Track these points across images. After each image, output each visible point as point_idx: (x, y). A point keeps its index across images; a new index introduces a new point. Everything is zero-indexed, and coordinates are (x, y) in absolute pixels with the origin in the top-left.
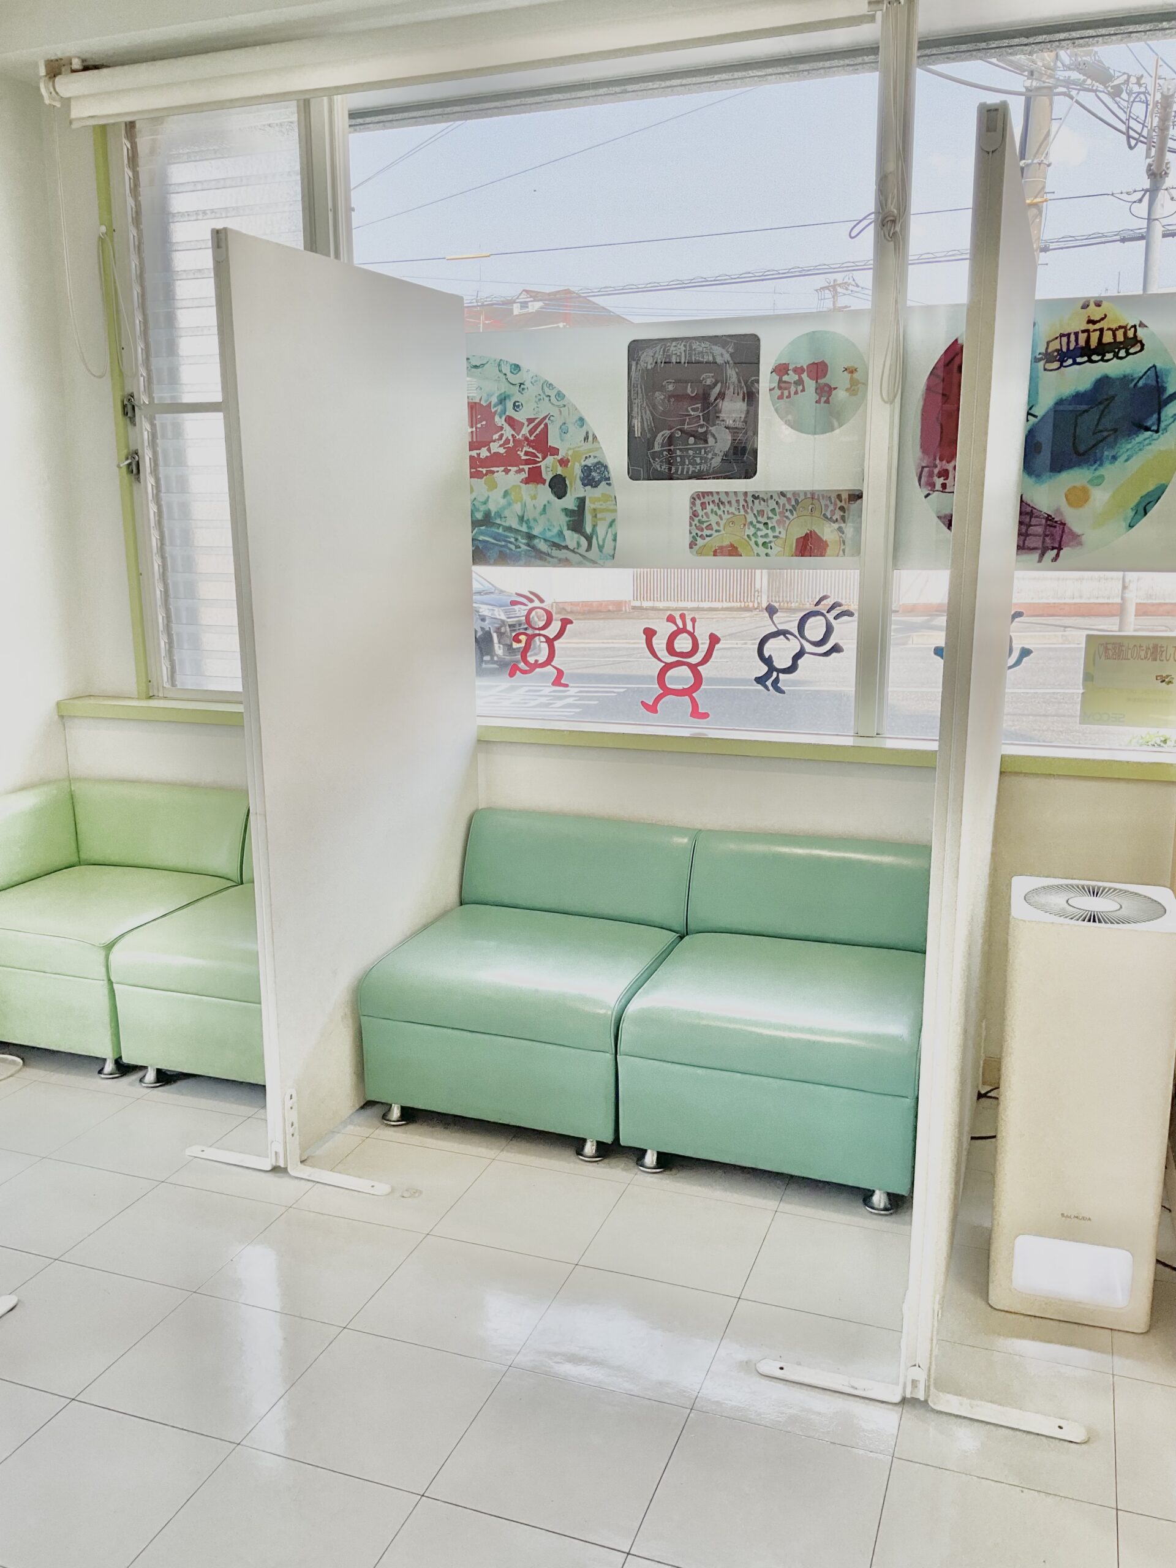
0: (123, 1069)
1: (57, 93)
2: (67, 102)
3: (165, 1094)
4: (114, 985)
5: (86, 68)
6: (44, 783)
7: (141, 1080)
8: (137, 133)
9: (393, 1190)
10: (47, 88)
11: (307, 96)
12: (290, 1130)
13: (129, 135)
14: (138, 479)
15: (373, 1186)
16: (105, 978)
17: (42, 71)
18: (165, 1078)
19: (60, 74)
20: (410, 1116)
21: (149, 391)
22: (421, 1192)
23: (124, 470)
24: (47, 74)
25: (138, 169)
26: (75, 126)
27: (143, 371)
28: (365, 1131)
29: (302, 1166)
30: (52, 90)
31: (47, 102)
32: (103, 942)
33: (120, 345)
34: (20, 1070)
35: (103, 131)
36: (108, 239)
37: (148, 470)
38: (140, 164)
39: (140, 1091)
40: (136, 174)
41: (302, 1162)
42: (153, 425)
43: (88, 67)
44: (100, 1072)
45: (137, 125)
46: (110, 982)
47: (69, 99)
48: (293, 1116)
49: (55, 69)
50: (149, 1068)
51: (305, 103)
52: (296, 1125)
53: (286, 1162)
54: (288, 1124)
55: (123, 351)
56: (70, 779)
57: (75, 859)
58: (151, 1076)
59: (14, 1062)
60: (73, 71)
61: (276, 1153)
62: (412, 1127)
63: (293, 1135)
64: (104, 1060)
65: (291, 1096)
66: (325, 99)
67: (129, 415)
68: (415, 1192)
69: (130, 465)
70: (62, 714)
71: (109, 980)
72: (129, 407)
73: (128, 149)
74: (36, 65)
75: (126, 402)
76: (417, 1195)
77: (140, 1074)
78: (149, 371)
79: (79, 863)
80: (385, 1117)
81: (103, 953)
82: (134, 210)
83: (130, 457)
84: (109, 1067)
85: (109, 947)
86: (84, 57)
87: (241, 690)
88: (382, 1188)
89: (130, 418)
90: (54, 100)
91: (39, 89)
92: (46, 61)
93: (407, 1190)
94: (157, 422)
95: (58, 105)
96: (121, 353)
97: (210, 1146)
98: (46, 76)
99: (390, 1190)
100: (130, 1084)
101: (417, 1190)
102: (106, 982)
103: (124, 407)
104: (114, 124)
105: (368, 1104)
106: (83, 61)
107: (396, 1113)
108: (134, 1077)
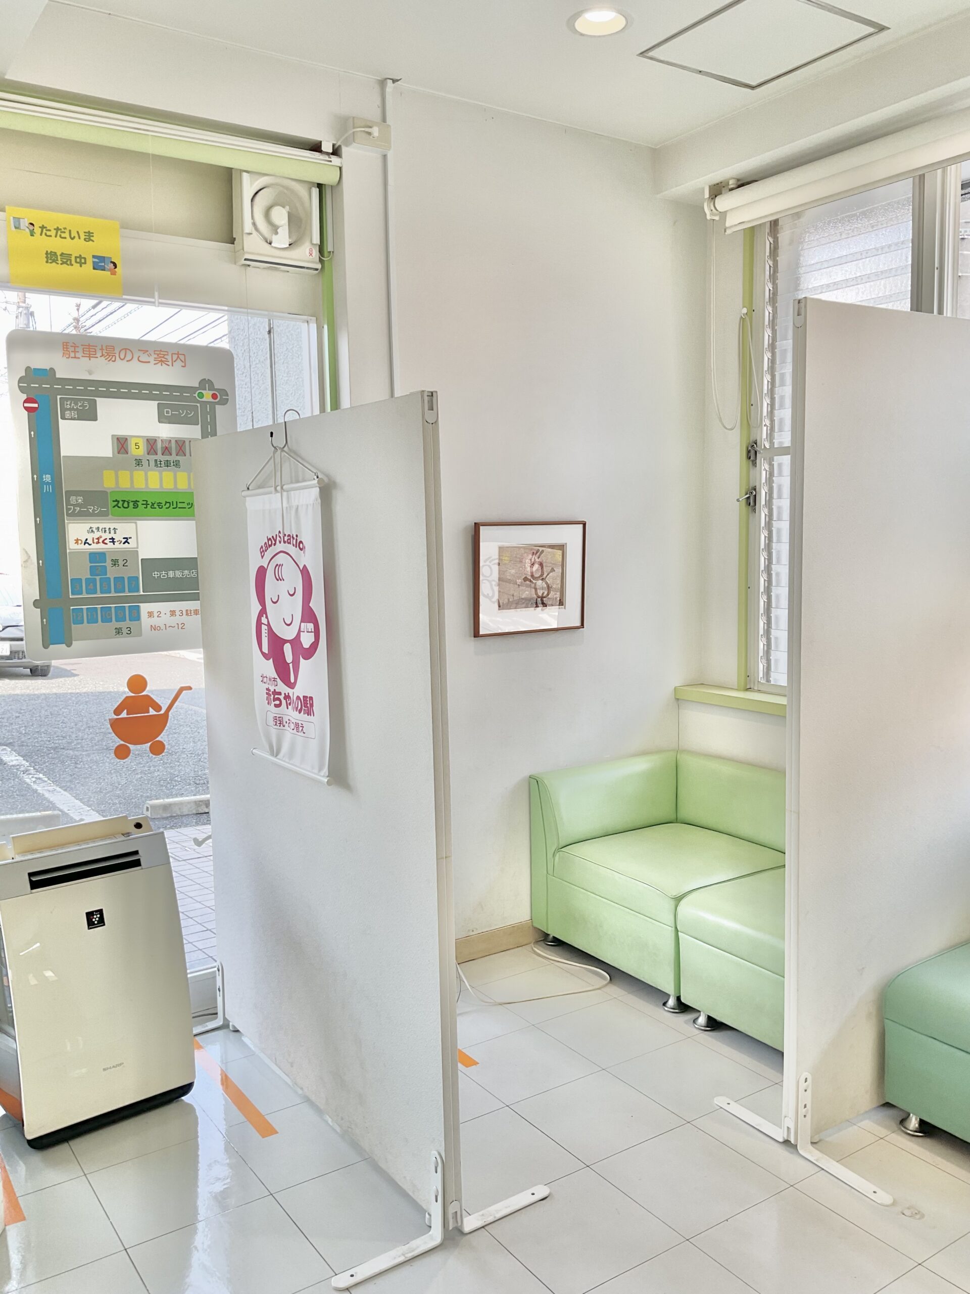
0: (683, 1008)
1: (717, 210)
2: (723, 215)
3: (712, 1040)
4: (679, 933)
5: (739, 186)
6: (659, 751)
7: (695, 1021)
8: (779, 230)
9: (894, 1203)
10: (709, 206)
11: (921, 173)
12: (802, 1111)
13: (772, 230)
14: (754, 510)
15: (875, 1192)
16: (673, 925)
17: (707, 195)
18: (714, 1025)
19: (720, 193)
20: (927, 1130)
21: (771, 436)
22: (923, 1216)
23: (744, 502)
24: (710, 196)
25: (777, 258)
26: (728, 232)
27: (767, 422)
28: (882, 1131)
29: (811, 1147)
30: (713, 208)
31: (708, 217)
32: (674, 894)
33: (750, 400)
34: (606, 985)
35: (752, 232)
36: (748, 319)
37: (763, 502)
38: (779, 255)
39: (692, 1031)
40: (776, 263)
41: (812, 1143)
42: (771, 466)
43: (742, 184)
44: (665, 1004)
45: (780, 223)
46: (677, 930)
47: (726, 212)
48: (807, 1098)
49: (717, 191)
50: (702, 1013)
51: (920, 179)
52: (808, 1106)
53: (796, 1139)
54: (801, 1106)
55: (752, 407)
56: (678, 751)
57: (673, 817)
58: (702, 1020)
59: (604, 978)
60: (732, 189)
61: (788, 1128)
62: (928, 1141)
63: (805, 1116)
64: (669, 996)
65: (806, 1079)
66: (939, 172)
67: (751, 459)
68: (918, 1214)
69: (748, 498)
70: (678, 697)
71: (676, 928)
72: (752, 453)
73: (770, 243)
74: (703, 190)
75: (750, 448)
76: (918, 1216)
77: (693, 1016)
78: (772, 421)
79: (676, 821)
80: (903, 1121)
81: (673, 903)
82: (771, 292)
83: (748, 493)
84: (671, 1002)
85: (678, 899)
86: (738, 178)
87: (786, 685)
88: (884, 1198)
89: (753, 461)
90: (715, 215)
91: (703, 208)
92: (710, 186)
93: (909, 1208)
94: (775, 464)
95: (717, 218)
96: (750, 407)
97: (735, 1102)
98: (709, 198)
99: (892, 1201)
100: (686, 1022)
101: (919, 1212)
102: (673, 929)
103: (749, 452)
104: (760, 225)
105: (888, 1105)
106: (738, 180)
107: (913, 1123)
108: (690, 1016)
